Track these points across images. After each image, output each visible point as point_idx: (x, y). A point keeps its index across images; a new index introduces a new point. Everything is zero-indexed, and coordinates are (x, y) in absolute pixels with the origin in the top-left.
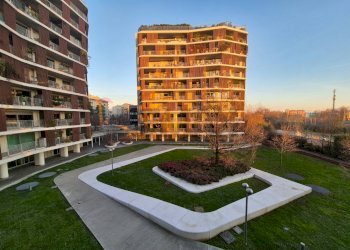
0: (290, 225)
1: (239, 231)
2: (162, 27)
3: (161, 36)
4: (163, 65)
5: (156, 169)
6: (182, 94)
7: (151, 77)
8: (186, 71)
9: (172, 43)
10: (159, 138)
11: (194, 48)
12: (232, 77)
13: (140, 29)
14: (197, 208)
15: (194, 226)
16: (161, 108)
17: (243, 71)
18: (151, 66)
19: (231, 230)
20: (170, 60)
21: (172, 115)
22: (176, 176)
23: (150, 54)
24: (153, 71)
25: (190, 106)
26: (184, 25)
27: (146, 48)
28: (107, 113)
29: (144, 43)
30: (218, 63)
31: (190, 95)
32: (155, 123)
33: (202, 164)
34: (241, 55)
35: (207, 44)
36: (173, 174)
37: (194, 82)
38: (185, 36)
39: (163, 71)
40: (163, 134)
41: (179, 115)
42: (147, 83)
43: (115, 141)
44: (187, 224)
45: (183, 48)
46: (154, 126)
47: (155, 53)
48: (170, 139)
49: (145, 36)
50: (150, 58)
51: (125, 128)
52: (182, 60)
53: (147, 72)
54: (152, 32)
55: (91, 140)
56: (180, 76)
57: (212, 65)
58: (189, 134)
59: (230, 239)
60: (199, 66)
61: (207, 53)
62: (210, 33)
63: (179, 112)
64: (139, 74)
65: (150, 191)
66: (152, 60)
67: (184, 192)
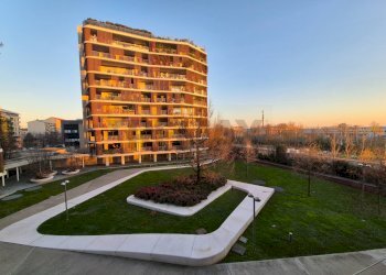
0: (275, 222)
1: (244, 240)
2: (118, 27)
3: (116, 37)
4: (120, 72)
5: (131, 199)
6: (146, 108)
7: (103, 85)
8: (149, 83)
9: (131, 48)
10: (116, 161)
11: (158, 59)
12: (196, 94)
13: (87, 22)
14: (200, 231)
15: (209, 249)
16: (119, 124)
17: (205, 89)
18: (104, 71)
19: (239, 242)
20: (130, 67)
21: (134, 133)
22: (162, 202)
23: (101, 56)
24: (107, 78)
25: (154, 122)
26: (146, 32)
27: (96, 48)
28: (16, 131)
29: (93, 40)
30: (182, 79)
31: (154, 110)
32: (112, 142)
33: (186, 184)
34: (202, 74)
35: (172, 57)
36: (156, 201)
37: (159, 96)
38: (147, 44)
39: (121, 79)
40: (123, 155)
41: (143, 133)
42: (99, 92)
43: (48, 171)
44: (201, 250)
45: (145, 57)
46: (110, 146)
47: (109, 57)
48: (131, 161)
49: (94, 32)
50: (103, 61)
51: (62, 151)
52: (145, 69)
53: (98, 77)
54: (104, 30)
55: (5, 173)
56: (143, 88)
57: (177, 79)
58: (155, 153)
59: (241, 250)
60: (164, 79)
61: (171, 67)
62: (174, 47)
63: (144, 128)
64: (86, 79)
65: (135, 227)
66: (104, 63)
67: (177, 218)
